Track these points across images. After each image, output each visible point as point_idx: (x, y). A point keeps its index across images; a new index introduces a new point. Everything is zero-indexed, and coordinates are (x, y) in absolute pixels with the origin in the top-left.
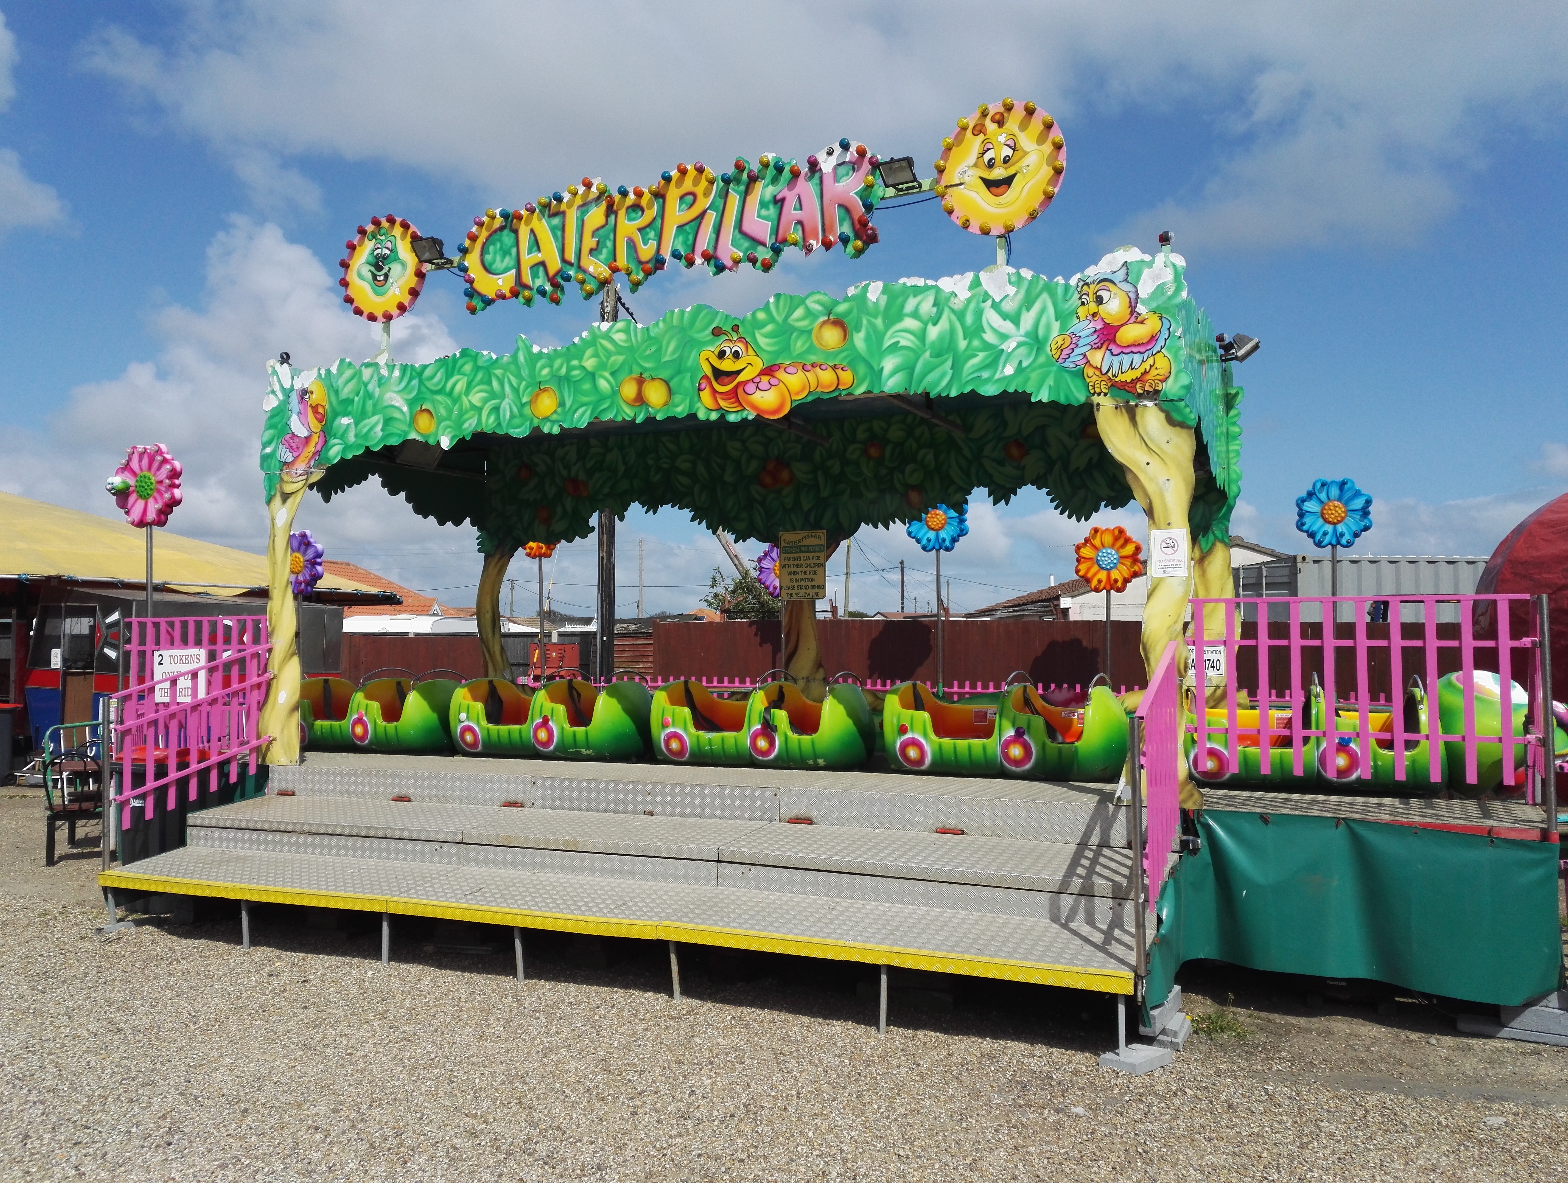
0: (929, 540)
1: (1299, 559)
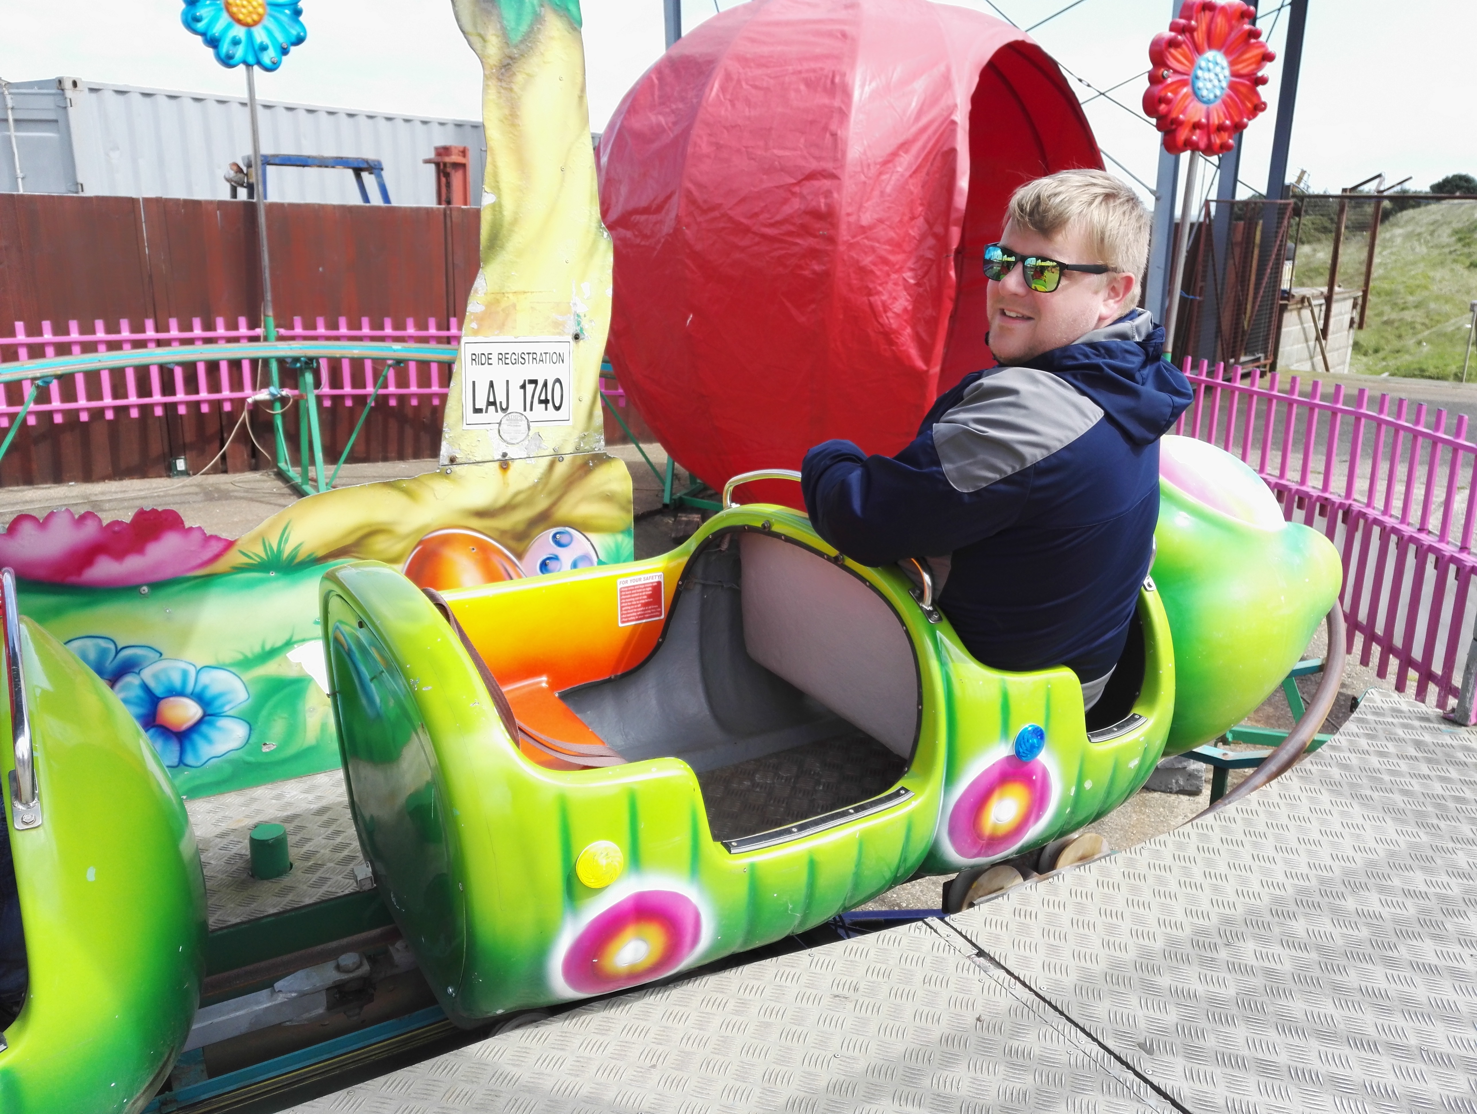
1: (68, 85)
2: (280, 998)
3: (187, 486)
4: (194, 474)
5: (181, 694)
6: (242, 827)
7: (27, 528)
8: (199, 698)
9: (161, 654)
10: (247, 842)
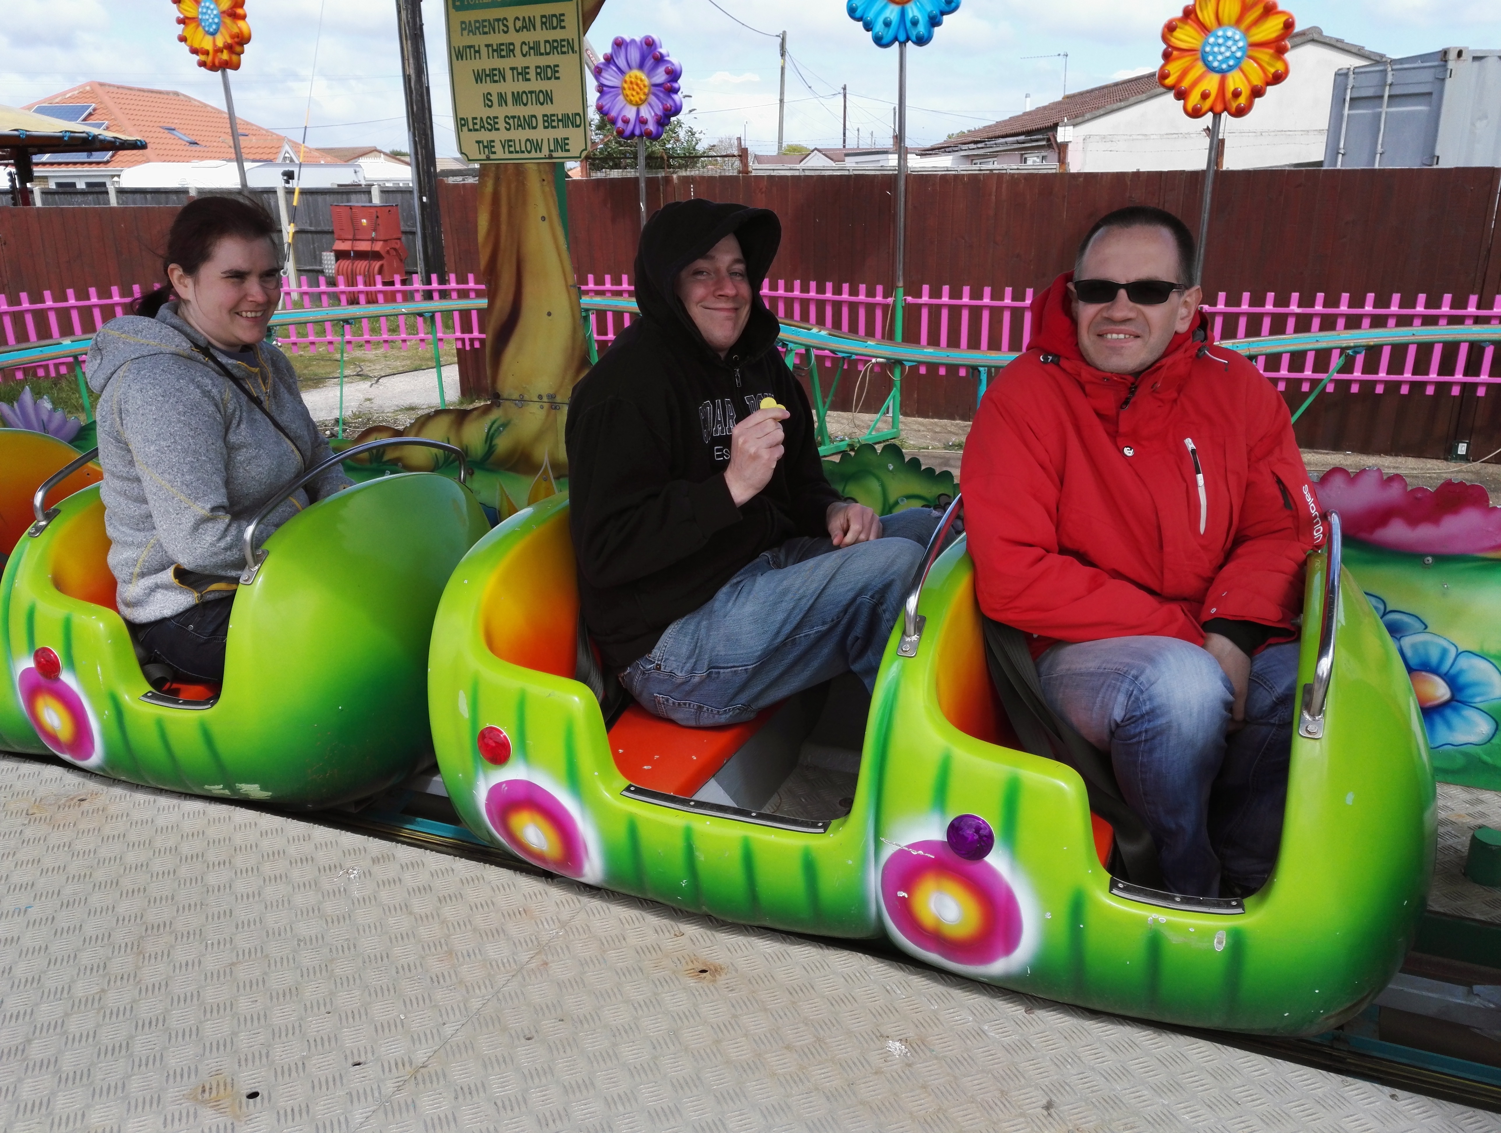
0: (887, 24)
1: (1453, 55)
2: (1476, 1002)
3: (1464, 472)
4: (1474, 461)
5: (1435, 671)
6: (1463, 823)
7: (1338, 481)
8: (1451, 681)
9: (1426, 627)
10: (1466, 840)
